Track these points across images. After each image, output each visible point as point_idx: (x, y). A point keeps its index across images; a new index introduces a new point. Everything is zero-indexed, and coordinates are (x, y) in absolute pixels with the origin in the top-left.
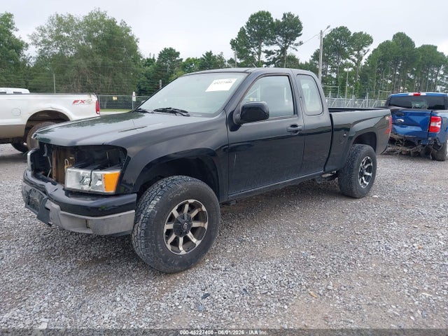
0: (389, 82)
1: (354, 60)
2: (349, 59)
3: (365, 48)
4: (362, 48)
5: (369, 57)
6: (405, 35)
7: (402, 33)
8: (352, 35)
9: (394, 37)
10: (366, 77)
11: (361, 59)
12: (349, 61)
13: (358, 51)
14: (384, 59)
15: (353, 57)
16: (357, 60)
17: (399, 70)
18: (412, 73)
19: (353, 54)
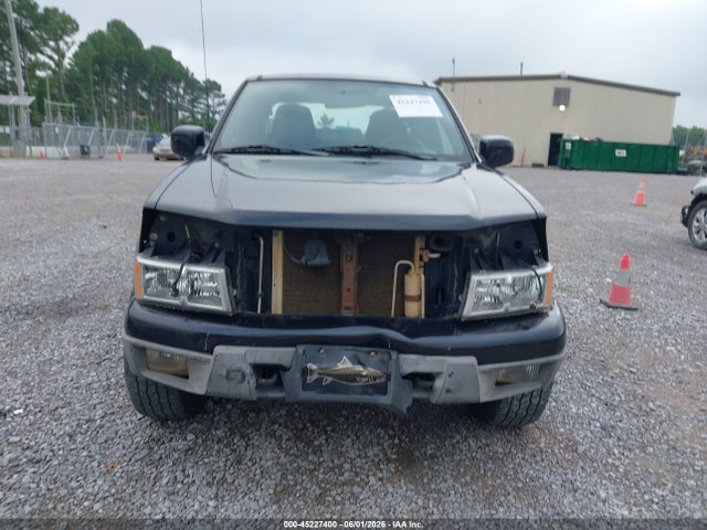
0: (114, 101)
1: (51, 58)
2: (42, 53)
3: (67, 39)
4: (61, 38)
5: (76, 55)
6: (124, 25)
7: (120, 22)
8: (41, 10)
9: (109, 25)
10: (77, 89)
11: (62, 56)
12: (42, 58)
13: (56, 41)
14: (100, 61)
15: (49, 52)
16: (56, 57)
17: (126, 84)
18: (143, 89)
19: (48, 46)
